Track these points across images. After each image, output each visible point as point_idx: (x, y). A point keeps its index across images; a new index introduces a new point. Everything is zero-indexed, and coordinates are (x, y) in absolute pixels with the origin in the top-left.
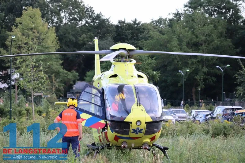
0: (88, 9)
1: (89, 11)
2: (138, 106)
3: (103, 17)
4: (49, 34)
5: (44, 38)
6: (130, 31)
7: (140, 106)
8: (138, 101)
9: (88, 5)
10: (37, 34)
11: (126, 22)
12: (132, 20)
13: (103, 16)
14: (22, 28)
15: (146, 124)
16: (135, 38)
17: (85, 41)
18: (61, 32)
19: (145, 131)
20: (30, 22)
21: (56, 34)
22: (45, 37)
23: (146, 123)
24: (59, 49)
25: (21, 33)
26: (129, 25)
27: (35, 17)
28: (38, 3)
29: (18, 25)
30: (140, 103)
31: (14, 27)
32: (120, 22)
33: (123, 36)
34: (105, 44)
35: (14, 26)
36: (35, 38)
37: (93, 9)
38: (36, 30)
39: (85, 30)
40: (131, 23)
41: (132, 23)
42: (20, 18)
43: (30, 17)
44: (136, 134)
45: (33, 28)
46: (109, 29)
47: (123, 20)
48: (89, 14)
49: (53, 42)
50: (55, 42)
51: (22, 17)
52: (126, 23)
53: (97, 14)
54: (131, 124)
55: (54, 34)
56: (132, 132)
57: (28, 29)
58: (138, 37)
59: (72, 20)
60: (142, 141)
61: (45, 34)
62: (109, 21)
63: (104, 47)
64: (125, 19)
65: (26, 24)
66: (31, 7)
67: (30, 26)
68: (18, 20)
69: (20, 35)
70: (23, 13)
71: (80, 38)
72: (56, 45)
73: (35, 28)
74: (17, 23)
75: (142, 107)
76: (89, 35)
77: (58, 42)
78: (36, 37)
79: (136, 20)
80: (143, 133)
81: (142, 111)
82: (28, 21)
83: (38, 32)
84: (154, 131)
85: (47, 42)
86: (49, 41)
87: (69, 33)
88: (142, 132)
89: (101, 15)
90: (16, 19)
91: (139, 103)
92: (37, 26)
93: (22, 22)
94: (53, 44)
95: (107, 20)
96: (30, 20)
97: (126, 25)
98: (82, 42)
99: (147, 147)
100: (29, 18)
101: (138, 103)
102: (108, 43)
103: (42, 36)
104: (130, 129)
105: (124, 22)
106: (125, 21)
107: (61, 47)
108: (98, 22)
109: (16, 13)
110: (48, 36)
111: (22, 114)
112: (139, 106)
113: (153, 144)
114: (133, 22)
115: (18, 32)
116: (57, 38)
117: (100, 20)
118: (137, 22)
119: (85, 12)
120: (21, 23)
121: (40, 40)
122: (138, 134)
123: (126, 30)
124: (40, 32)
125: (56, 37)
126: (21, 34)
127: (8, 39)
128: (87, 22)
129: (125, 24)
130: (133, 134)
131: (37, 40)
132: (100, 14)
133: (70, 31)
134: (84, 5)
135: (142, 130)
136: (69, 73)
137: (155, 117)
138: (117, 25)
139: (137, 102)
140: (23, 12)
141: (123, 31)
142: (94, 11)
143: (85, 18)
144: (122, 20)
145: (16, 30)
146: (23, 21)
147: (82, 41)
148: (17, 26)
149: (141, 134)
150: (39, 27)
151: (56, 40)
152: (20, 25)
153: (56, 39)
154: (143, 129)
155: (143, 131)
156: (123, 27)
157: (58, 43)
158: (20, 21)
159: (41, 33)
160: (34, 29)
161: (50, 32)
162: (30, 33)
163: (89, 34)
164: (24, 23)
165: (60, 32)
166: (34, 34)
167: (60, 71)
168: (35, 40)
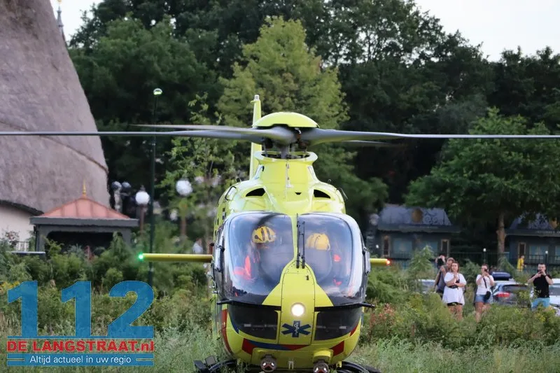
0: (426, 23)
1: (429, 29)
2: (298, 267)
3: (463, 42)
4: (324, 85)
5: (310, 93)
6: (530, 80)
7: (303, 267)
8: (299, 255)
9: (427, 13)
10: (292, 83)
11: (522, 56)
12: (538, 52)
13: (463, 40)
14: (259, 70)
15: (316, 313)
16: (544, 96)
17: (415, 104)
18: (355, 80)
19: (314, 329)
20: (277, 53)
21: (339, 85)
22: (314, 91)
23: (317, 309)
24: (346, 121)
25: (255, 81)
26: (530, 63)
27: (290, 42)
28: (301, 9)
29: (248, 62)
30: (304, 262)
31: (236, 67)
32: (507, 55)
33: (514, 92)
34: (466, 110)
35: (236, 63)
36: (288, 95)
37: (439, 23)
38: (293, 75)
39: (416, 76)
40: (535, 60)
41: (539, 58)
42: (254, 44)
43: (278, 41)
44: (294, 336)
45: (285, 70)
46: (477, 72)
47: (516, 52)
48: (430, 34)
49: (331, 106)
50: (337, 105)
51: (258, 42)
52: (522, 60)
53: (450, 36)
54: (279, 312)
55: (336, 84)
56: (285, 333)
57: (273, 73)
58: (552, 95)
59: (387, 49)
60: (313, 355)
61: (314, 85)
62: (479, 54)
63: (462, 118)
64: (519, 49)
65: (268, 59)
66: (281, 17)
67: (277, 65)
68: (247, 48)
69: (251, 85)
70: (261, 32)
71: (402, 96)
72: (340, 112)
73: (289, 68)
74: (245, 57)
75: (308, 271)
76: (424, 87)
77: (346, 104)
78: (291, 92)
79: (548, 51)
80: (310, 335)
81: (308, 279)
82: (272, 51)
83: (296, 81)
84: (340, 330)
85: (317, 103)
86: (321, 103)
87: (375, 83)
88: (307, 333)
89: (458, 39)
90: (244, 46)
91: (301, 260)
92: (295, 65)
93: (259, 54)
94: (334, 109)
95: (474, 49)
96: (279, 50)
97: (521, 64)
98: (408, 105)
99: (325, 369)
100: (274, 44)
101: (298, 261)
102: (473, 107)
103: (306, 91)
104: (277, 323)
105: (516, 57)
106: (519, 53)
107: (353, 117)
108: (451, 56)
109: (248, 31)
110: (320, 90)
111: (181, 281)
112: (301, 267)
113: (343, 363)
114: (541, 55)
115: (246, 80)
116: (344, 94)
117: (456, 50)
118: (551, 57)
119: (421, 29)
120: (255, 58)
121: (300, 100)
122: (298, 336)
123: (521, 78)
124: (301, 80)
125: (339, 92)
126: (254, 83)
127: (223, 97)
128: (422, 56)
129: (519, 62)
130: (286, 336)
131: (292, 98)
132: (455, 35)
133: (377, 77)
134: (417, 13)
135: (308, 326)
136: (365, 183)
137: (342, 295)
138: (498, 64)
139: (298, 258)
140: (263, 30)
141: (515, 79)
142: (441, 27)
143: (419, 46)
144: (511, 52)
145: (242, 74)
146: (259, 51)
147: (408, 103)
148: (244, 64)
149: (305, 336)
150: (299, 65)
151: (340, 100)
152: (252, 61)
153: (340, 96)
154: (311, 325)
155: (312, 330)
156: (513, 70)
157: (345, 107)
158: (253, 51)
159: (304, 82)
160: (287, 72)
161: (326, 80)
162: (277, 80)
163: (426, 84)
164: (262, 56)
165: (353, 79)
166: (286, 85)
167: (343, 176)
168: (288, 99)
